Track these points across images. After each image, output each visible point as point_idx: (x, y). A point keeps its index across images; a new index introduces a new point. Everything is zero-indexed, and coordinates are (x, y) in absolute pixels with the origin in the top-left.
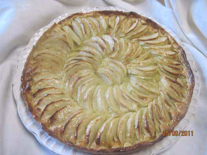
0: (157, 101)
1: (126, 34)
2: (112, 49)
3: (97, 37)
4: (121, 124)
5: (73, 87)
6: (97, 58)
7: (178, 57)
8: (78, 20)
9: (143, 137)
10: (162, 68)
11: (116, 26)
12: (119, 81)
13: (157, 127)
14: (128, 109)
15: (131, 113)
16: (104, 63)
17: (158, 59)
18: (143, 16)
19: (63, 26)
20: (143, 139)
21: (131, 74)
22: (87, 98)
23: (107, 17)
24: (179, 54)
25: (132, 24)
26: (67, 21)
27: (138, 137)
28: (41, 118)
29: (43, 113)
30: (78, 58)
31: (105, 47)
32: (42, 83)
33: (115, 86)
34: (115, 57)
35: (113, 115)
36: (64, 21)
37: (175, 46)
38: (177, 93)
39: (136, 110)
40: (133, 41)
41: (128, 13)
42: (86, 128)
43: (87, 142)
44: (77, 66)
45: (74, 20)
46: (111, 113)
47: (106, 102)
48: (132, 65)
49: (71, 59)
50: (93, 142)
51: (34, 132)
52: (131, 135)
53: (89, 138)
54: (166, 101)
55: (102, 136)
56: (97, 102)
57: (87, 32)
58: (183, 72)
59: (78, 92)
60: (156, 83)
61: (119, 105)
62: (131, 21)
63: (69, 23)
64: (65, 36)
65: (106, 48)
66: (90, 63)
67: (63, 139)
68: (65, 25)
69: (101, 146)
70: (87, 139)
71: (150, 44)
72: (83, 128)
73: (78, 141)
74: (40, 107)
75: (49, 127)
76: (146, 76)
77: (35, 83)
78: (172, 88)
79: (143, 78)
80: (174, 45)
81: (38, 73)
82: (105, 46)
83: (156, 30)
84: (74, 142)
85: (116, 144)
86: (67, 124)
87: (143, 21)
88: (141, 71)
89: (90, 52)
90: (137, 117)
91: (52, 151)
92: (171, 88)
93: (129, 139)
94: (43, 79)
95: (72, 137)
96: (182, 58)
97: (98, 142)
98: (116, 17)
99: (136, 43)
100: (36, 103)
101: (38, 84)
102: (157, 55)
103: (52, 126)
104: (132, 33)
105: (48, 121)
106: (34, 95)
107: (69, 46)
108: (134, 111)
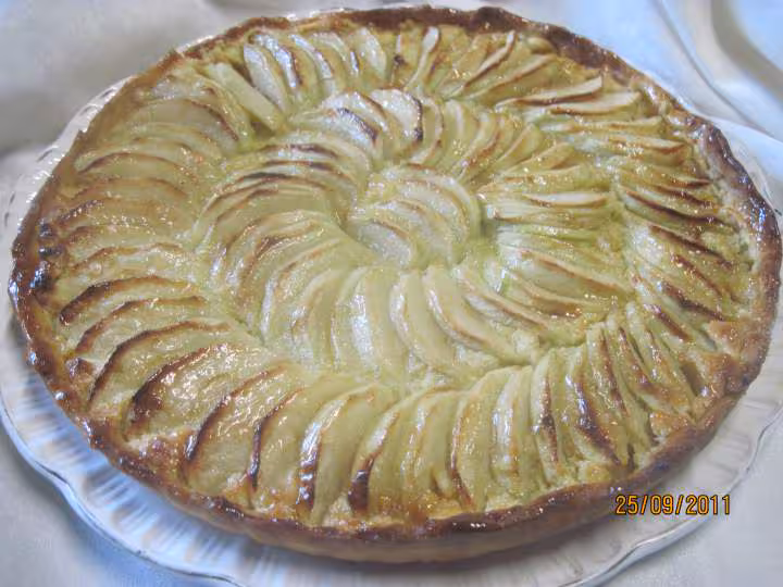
0: (626, 320)
1: (468, 84)
2: (410, 133)
3: (347, 96)
4: (467, 412)
5: (245, 276)
6: (347, 168)
7: (693, 160)
8: (270, 39)
9: (573, 469)
10: (633, 196)
11: (424, 58)
12: (449, 248)
13: (636, 425)
14: (495, 354)
15: (508, 370)
16: (379, 187)
17: (610, 168)
18: (531, 22)
19: (204, 64)
20: (576, 478)
21: (499, 220)
22: (307, 316)
23: (388, 36)
24: (696, 147)
25: (489, 52)
26: (223, 49)
27: (550, 472)
28: (91, 400)
29: (100, 382)
30: (268, 170)
31: (381, 128)
32: (106, 265)
33: (431, 269)
34: (427, 161)
35: (428, 381)
36: (210, 45)
37: (676, 121)
38: (712, 286)
39: (533, 355)
40: (501, 110)
41: (471, 12)
42: (300, 437)
43: (306, 496)
44: (262, 198)
45: (251, 41)
46: (416, 375)
47: (392, 333)
48: (502, 187)
49: (236, 175)
50: (335, 498)
51: (55, 474)
52: (515, 464)
53: (314, 479)
54: (663, 317)
55: (376, 469)
56: (351, 331)
57: (305, 81)
58: (723, 211)
59: (264, 296)
60: (612, 254)
61: (453, 341)
62: (487, 41)
63: (233, 53)
64: (211, 91)
65: (385, 129)
66: (317, 185)
67: (192, 491)
68: (216, 61)
69: (375, 514)
70: (305, 483)
71: (573, 114)
72: (290, 438)
73: (262, 498)
74: (88, 360)
75: (127, 440)
76: (567, 224)
77: (77, 266)
78: (687, 265)
79: (552, 231)
80: (674, 116)
81: (91, 227)
82: (382, 124)
83: (592, 71)
84: (242, 501)
85: (446, 504)
86: (210, 422)
87: (534, 41)
88: (544, 204)
89: (316, 149)
90: (539, 384)
91: (140, 552)
92: (680, 265)
93: (506, 481)
94: (110, 251)
95: (234, 481)
96: (710, 161)
97: (360, 500)
98: (425, 32)
99: (513, 114)
100: (73, 343)
101: (87, 267)
102: (605, 154)
103: (139, 435)
104: (494, 78)
105: (124, 414)
106: (68, 313)
107: (228, 128)
108: (523, 363)
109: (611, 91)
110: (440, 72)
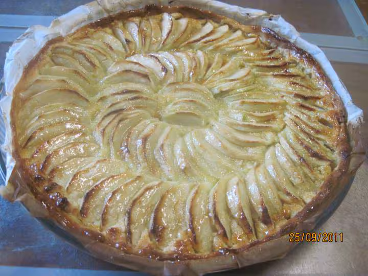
7: (262, 43)
9: (318, 172)
20: (321, 174)
21: (223, 92)
27: (312, 177)
30: (113, 109)
31: (147, 73)
33: (213, 123)
39: (275, 139)
46: (242, 166)
52: (301, 179)
57: (96, 64)
58: (287, 59)
65: (150, 72)
71: (213, 40)
75: (162, 250)
84: (226, 246)
87: (175, 15)
92: (294, 85)
95: (216, 241)
96: (269, 41)
97: (267, 220)
100: (98, 223)
103: (165, 245)
105: (152, 240)
106: (84, 212)
107: (82, 97)
108: (274, 144)
109: (217, 28)
110: (148, 41)
